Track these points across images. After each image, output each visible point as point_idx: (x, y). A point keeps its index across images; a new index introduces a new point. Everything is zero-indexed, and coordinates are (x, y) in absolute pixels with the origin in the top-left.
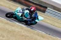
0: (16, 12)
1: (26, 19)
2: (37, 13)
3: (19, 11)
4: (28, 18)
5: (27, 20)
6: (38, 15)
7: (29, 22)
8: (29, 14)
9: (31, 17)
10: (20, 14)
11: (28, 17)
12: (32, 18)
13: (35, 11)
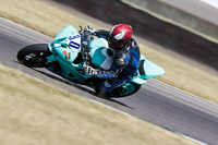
0: (56, 45)
1: (95, 72)
2: (137, 49)
3: (68, 42)
4: (102, 70)
5: (100, 76)
6: (142, 57)
7: (106, 84)
8: (109, 52)
9: (115, 66)
10: (74, 53)
11: (105, 65)
12: (119, 67)
13: (132, 40)
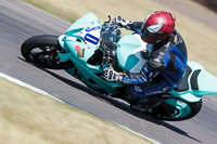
1: (119, 76)
10: (89, 50)
13: (175, 33)
